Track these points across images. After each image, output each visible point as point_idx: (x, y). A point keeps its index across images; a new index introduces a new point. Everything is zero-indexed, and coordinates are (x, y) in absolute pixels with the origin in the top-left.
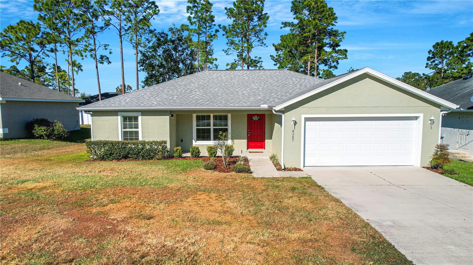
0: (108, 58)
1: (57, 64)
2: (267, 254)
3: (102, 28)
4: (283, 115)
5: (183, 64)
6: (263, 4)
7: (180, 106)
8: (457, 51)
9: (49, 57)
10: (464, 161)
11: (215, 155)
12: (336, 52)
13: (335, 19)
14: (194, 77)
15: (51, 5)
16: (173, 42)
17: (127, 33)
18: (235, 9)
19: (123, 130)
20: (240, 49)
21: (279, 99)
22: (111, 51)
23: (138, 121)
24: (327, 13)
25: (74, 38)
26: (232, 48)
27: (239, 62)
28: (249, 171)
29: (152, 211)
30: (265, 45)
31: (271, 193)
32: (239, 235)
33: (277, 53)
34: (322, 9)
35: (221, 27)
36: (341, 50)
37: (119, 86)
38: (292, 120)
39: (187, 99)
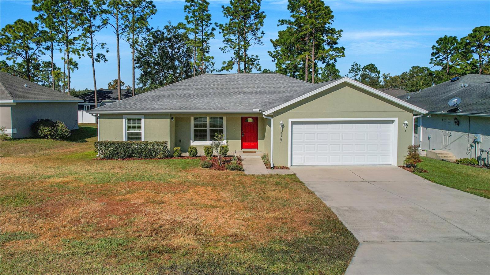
0: (104, 56)
1: (53, 62)
2: (248, 226)
3: (99, 27)
4: (272, 119)
5: (179, 61)
6: (260, 3)
7: (180, 109)
8: (461, 47)
9: (45, 55)
10: (445, 161)
11: (211, 155)
12: (334, 50)
13: (331, 17)
14: (191, 81)
15: (50, 6)
16: (169, 40)
17: (124, 32)
18: (232, 7)
19: (127, 131)
20: (237, 48)
21: (270, 103)
22: (108, 49)
23: (141, 124)
24: (323, 12)
25: (71, 37)
26: (228, 46)
27: (236, 61)
28: (241, 169)
29: (162, 199)
30: (262, 43)
31: (258, 186)
32: (229, 214)
33: (275, 49)
34: (318, 8)
35: (218, 25)
36: (338, 48)
37: (111, 82)
38: (280, 123)
39: (186, 103)
